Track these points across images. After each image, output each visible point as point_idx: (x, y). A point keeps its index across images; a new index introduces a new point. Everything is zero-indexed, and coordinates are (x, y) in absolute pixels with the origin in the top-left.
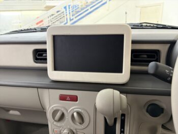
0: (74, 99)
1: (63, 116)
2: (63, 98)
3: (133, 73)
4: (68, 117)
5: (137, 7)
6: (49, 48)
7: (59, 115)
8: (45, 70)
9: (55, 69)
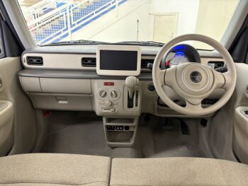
0: (112, 84)
1: (106, 94)
2: (106, 84)
3: (142, 72)
4: (109, 94)
5: (150, 14)
6: (98, 57)
7: (103, 94)
8: (95, 71)
9: (101, 68)
